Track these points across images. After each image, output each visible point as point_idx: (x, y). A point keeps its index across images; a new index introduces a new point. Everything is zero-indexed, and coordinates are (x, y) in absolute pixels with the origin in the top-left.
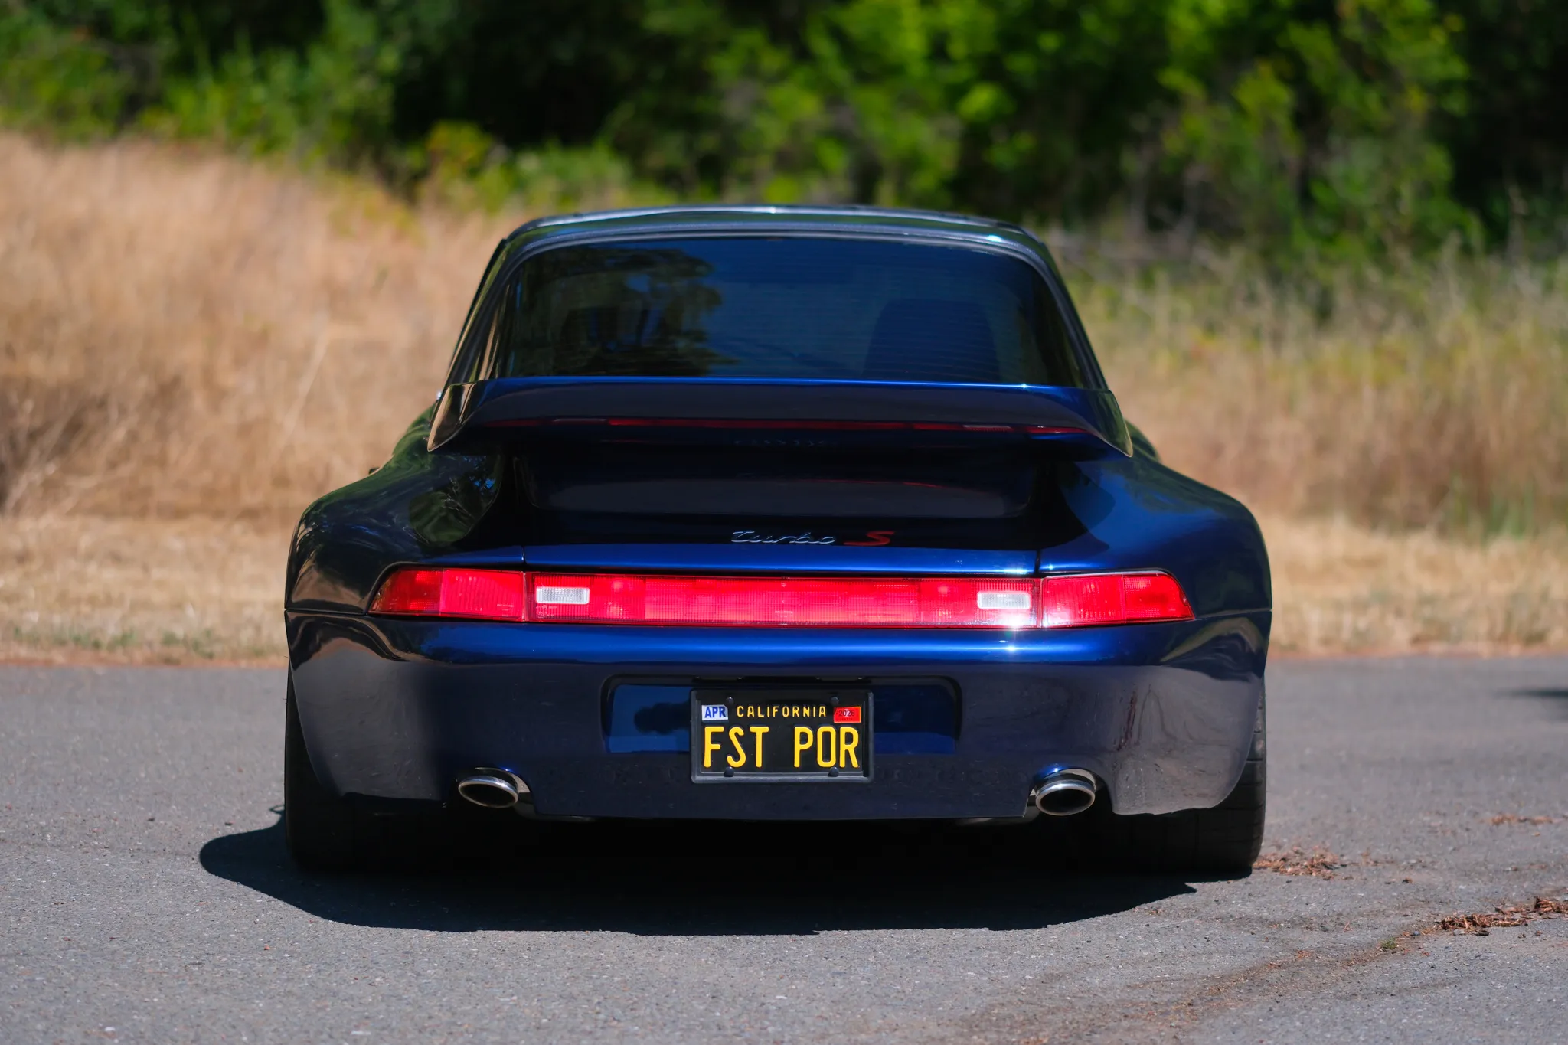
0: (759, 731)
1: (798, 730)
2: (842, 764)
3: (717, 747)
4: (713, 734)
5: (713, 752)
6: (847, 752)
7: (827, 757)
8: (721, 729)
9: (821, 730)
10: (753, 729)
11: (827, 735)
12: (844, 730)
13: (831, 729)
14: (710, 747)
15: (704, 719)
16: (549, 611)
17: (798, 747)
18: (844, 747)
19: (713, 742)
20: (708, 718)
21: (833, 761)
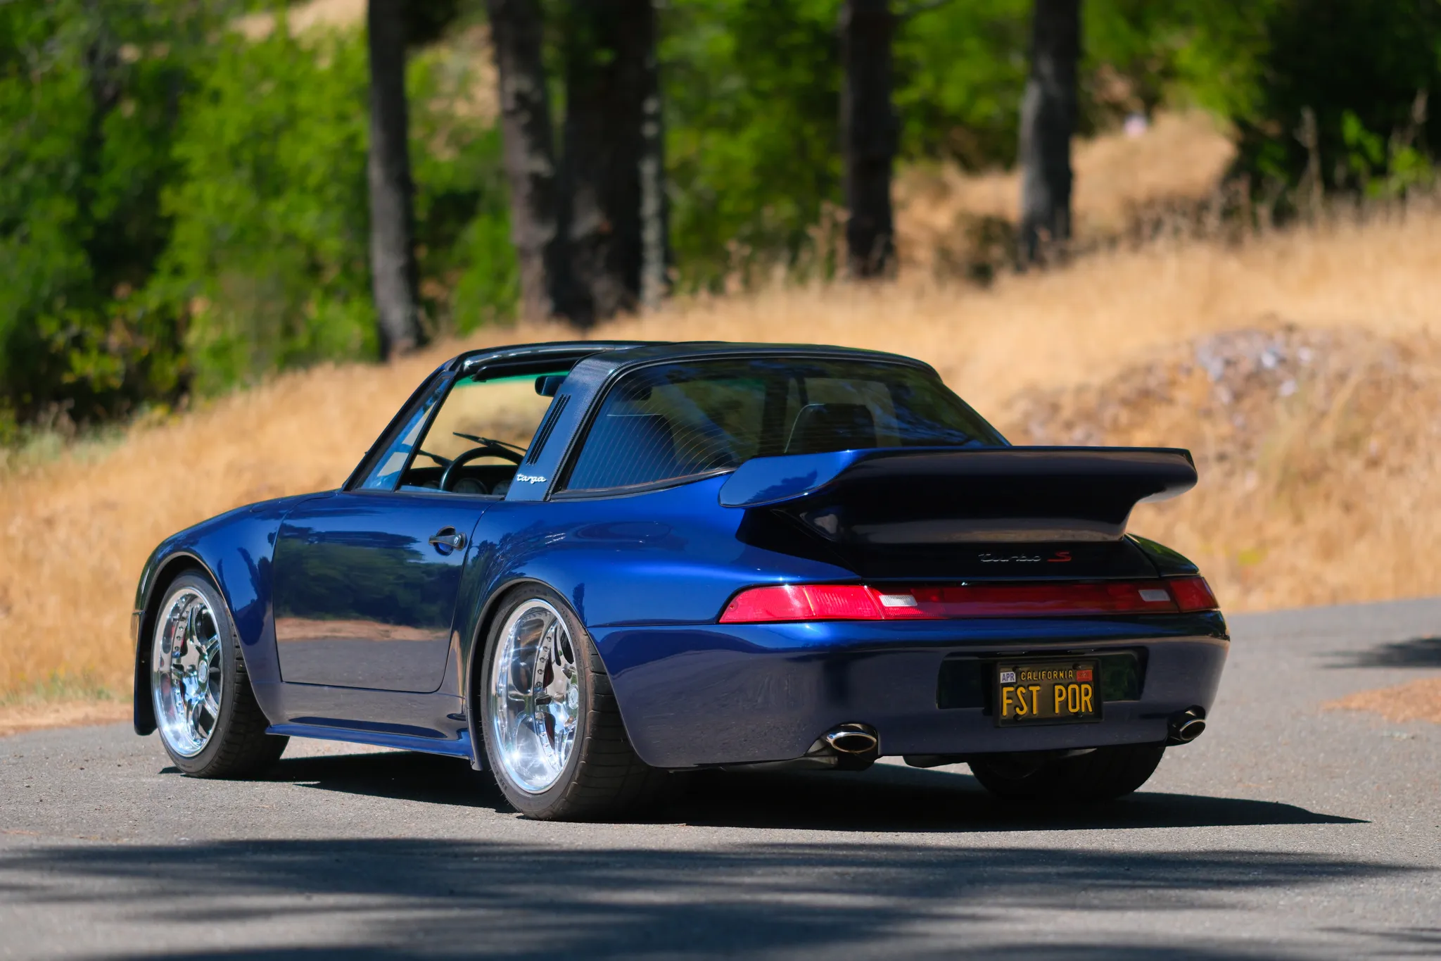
0: (1034, 689)
1: (1057, 688)
2: (1083, 710)
3: (1010, 701)
4: (1008, 692)
5: (1008, 704)
6: (1086, 701)
7: (1074, 707)
8: (1011, 689)
9: (1071, 687)
10: (1031, 688)
11: (1074, 690)
12: (1083, 686)
13: (1076, 687)
14: (1006, 702)
15: (1002, 682)
16: (897, 612)
17: (1057, 700)
18: (1084, 698)
19: (1008, 698)
20: (1004, 682)
21: (1078, 708)
